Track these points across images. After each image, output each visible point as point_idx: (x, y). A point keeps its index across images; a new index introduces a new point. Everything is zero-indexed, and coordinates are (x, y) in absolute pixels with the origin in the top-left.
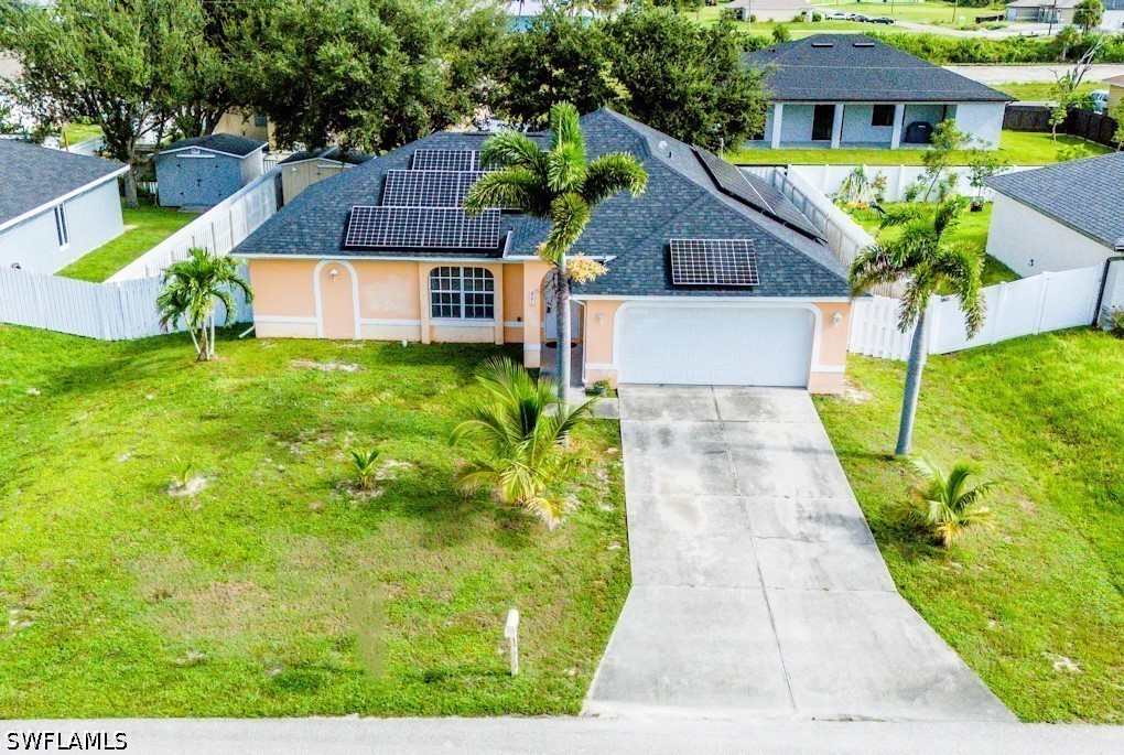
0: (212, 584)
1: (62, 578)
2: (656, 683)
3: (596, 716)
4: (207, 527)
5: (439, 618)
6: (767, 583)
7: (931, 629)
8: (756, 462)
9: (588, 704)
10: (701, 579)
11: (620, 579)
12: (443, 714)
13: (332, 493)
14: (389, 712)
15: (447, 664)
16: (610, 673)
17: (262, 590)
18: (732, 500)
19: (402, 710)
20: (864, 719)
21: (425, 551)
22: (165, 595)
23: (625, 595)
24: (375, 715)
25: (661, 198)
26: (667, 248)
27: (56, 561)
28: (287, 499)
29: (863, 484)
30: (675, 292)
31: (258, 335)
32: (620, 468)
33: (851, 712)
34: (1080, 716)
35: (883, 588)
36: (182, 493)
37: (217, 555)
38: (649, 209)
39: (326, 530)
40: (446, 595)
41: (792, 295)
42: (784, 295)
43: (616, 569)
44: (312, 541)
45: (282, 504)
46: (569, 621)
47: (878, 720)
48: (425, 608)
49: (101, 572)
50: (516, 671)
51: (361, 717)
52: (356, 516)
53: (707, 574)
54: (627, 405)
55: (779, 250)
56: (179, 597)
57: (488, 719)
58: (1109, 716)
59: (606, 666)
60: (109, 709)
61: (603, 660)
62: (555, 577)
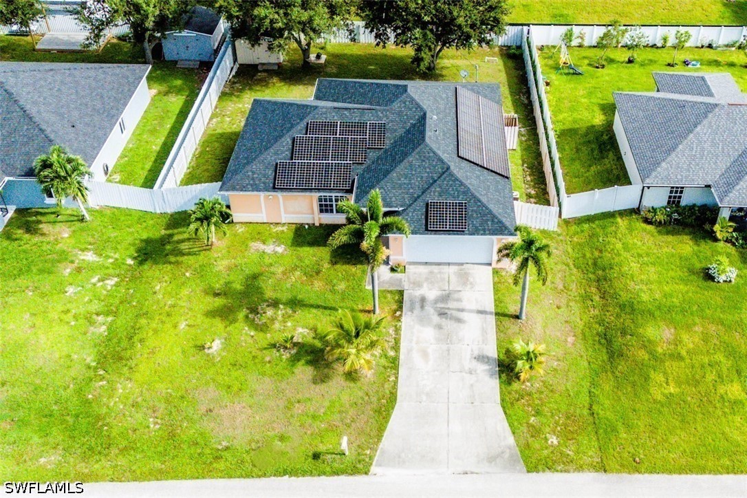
0: (228, 404)
1: (167, 401)
2: (399, 457)
3: (375, 474)
4: (223, 371)
5: (319, 423)
6: (450, 400)
7: (508, 425)
8: (459, 320)
9: (373, 469)
10: (424, 398)
11: (393, 398)
12: (319, 475)
13: (274, 351)
14: (299, 475)
15: (321, 448)
16: (383, 452)
17: (249, 408)
18: (445, 347)
19: (304, 473)
20: (472, 473)
21: (314, 386)
22: (211, 411)
23: (393, 408)
24: (295, 476)
25: (428, 170)
26: (427, 204)
27: (164, 391)
28: (256, 355)
29: (502, 335)
30: (429, 232)
31: (234, 221)
32: (400, 326)
33: (468, 469)
34: (549, 469)
35: (495, 402)
36: (211, 351)
37: (229, 388)
38: (422, 177)
39: (273, 374)
40: (323, 410)
41: (482, 235)
42: (478, 234)
43: (391, 393)
44: (267, 379)
45: (254, 357)
46: (370, 424)
47: (477, 473)
48: (314, 417)
49: (182, 397)
50: (347, 453)
51: (289, 477)
52: (285, 365)
53: (427, 394)
54: (409, 279)
55: (479, 206)
56: (215, 411)
57: (336, 477)
58: (559, 468)
59: (382, 448)
60: (197, 475)
61: (381, 446)
62: (366, 398)
